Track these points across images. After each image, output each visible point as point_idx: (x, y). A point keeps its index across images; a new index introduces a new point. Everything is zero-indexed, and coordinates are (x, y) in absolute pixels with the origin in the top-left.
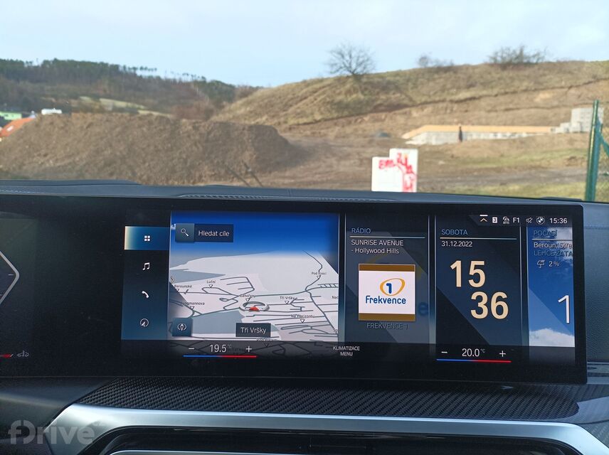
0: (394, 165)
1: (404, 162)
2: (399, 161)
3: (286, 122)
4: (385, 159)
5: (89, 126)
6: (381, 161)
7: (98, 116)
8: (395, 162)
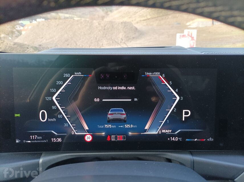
0: (186, 37)
1: (190, 35)
2: (188, 35)
3: (135, 20)
4: (182, 34)
5: (58, 25)
6: (180, 35)
7: (61, 21)
8: (187, 35)
